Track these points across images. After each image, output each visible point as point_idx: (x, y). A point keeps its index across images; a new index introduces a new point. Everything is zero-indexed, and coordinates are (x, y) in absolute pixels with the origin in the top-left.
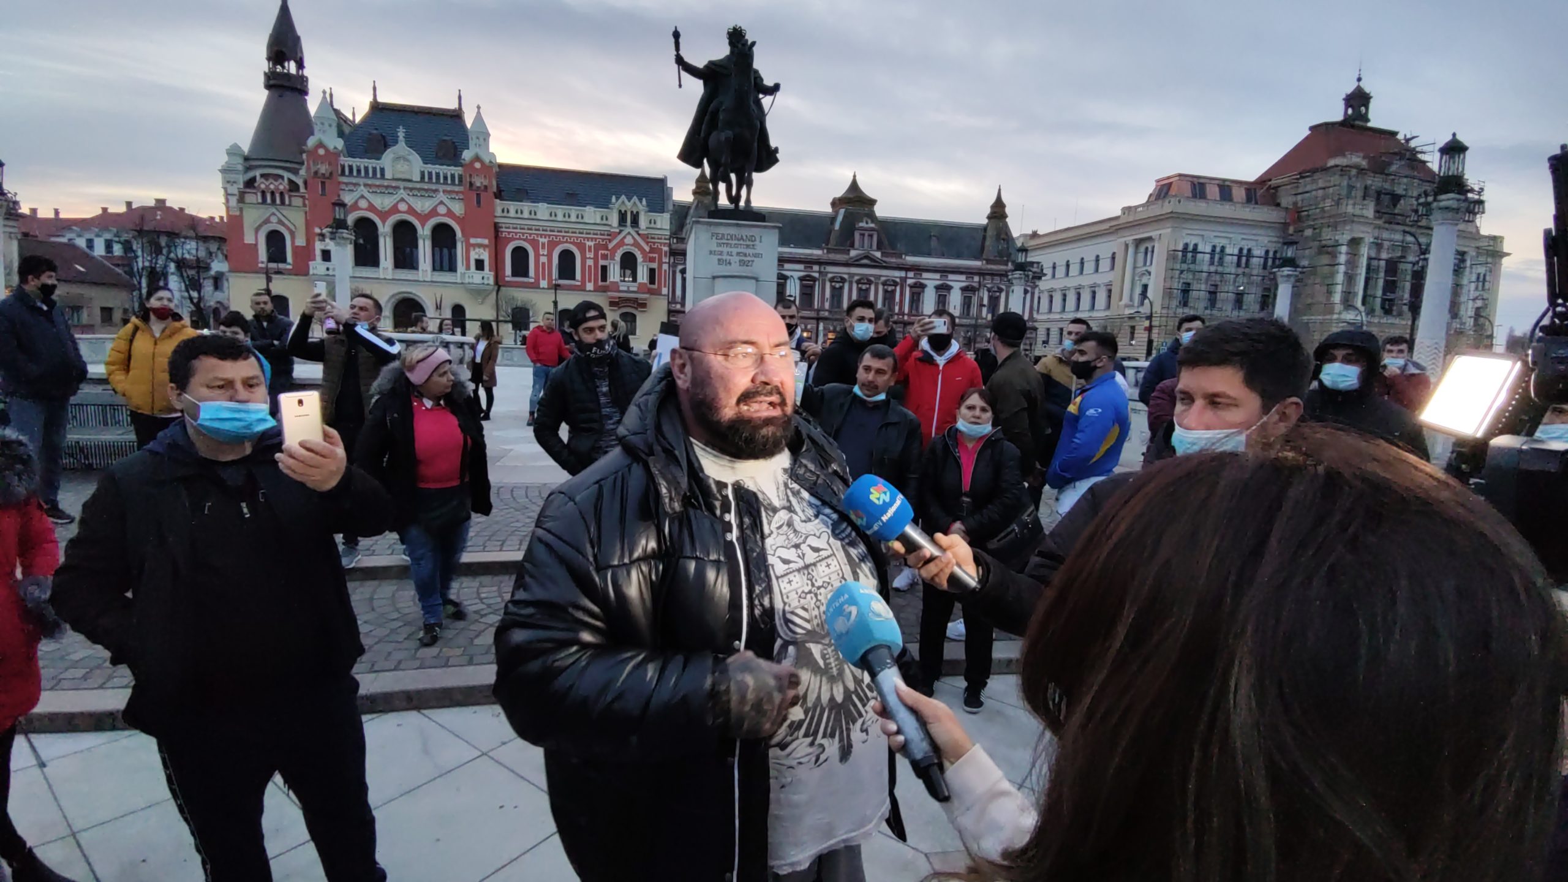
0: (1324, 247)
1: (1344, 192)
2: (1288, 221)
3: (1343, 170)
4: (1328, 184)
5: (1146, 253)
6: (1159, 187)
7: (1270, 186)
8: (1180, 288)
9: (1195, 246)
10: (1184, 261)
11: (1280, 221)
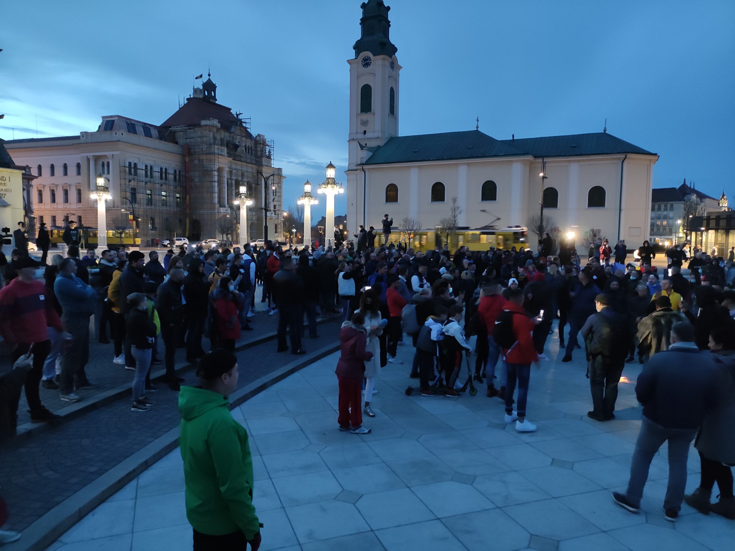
0: (205, 171)
1: (212, 141)
2: (184, 153)
3: (211, 128)
4: (203, 135)
5: (103, 166)
6: (105, 122)
7: (171, 131)
8: (130, 191)
9: (135, 164)
10: (130, 173)
11: (180, 153)
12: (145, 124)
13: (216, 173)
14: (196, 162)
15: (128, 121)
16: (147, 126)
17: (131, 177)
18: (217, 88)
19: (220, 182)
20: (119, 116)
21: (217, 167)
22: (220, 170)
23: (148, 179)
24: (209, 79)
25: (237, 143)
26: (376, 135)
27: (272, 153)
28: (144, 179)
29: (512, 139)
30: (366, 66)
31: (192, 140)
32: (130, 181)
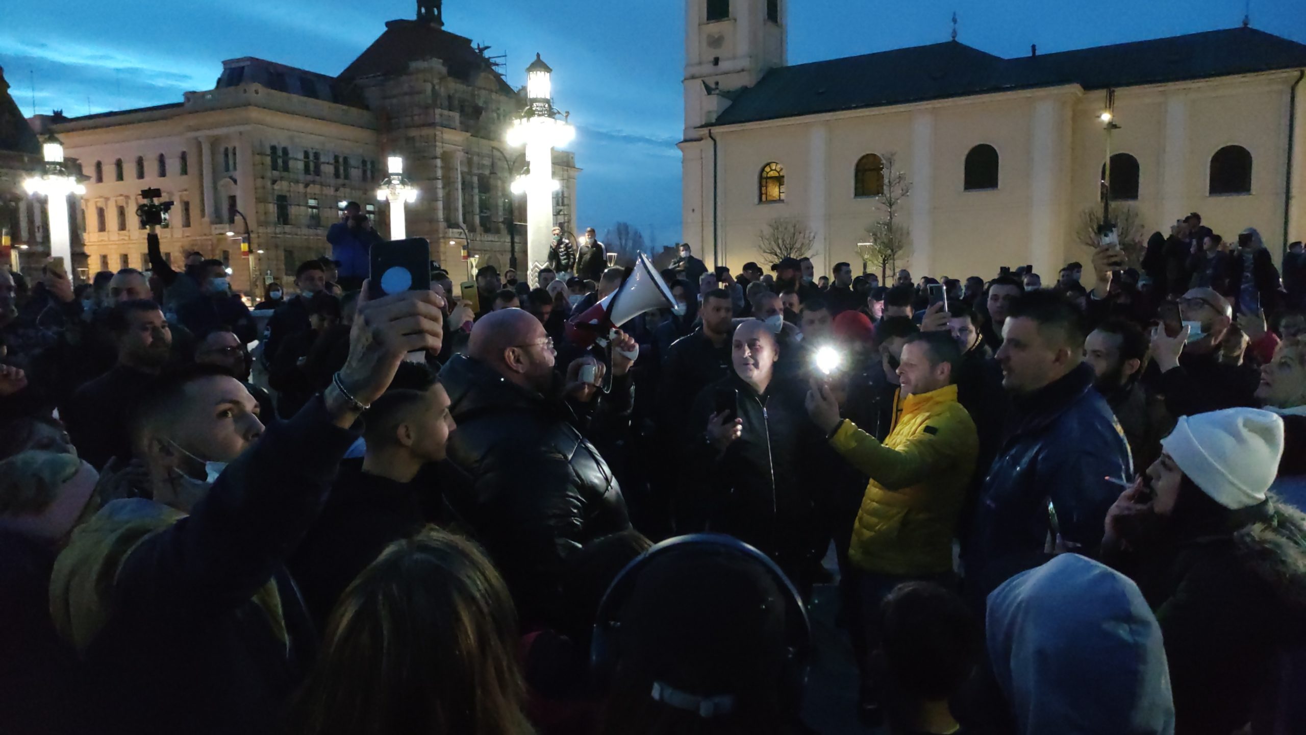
0: (419, 159)
1: (430, 101)
3: (427, 76)
4: (413, 90)
5: (226, 155)
6: (228, 71)
7: (356, 85)
8: (276, 202)
9: (285, 151)
10: (274, 167)
13: (439, 162)
14: (402, 142)
15: (271, 68)
17: (277, 174)
19: (448, 179)
20: (250, 59)
21: (439, 151)
22: (447, 156)
23: (310, 178)
25: (481, 104)
28: (302, 177)
31: (395, 101)
32: (274, 182)
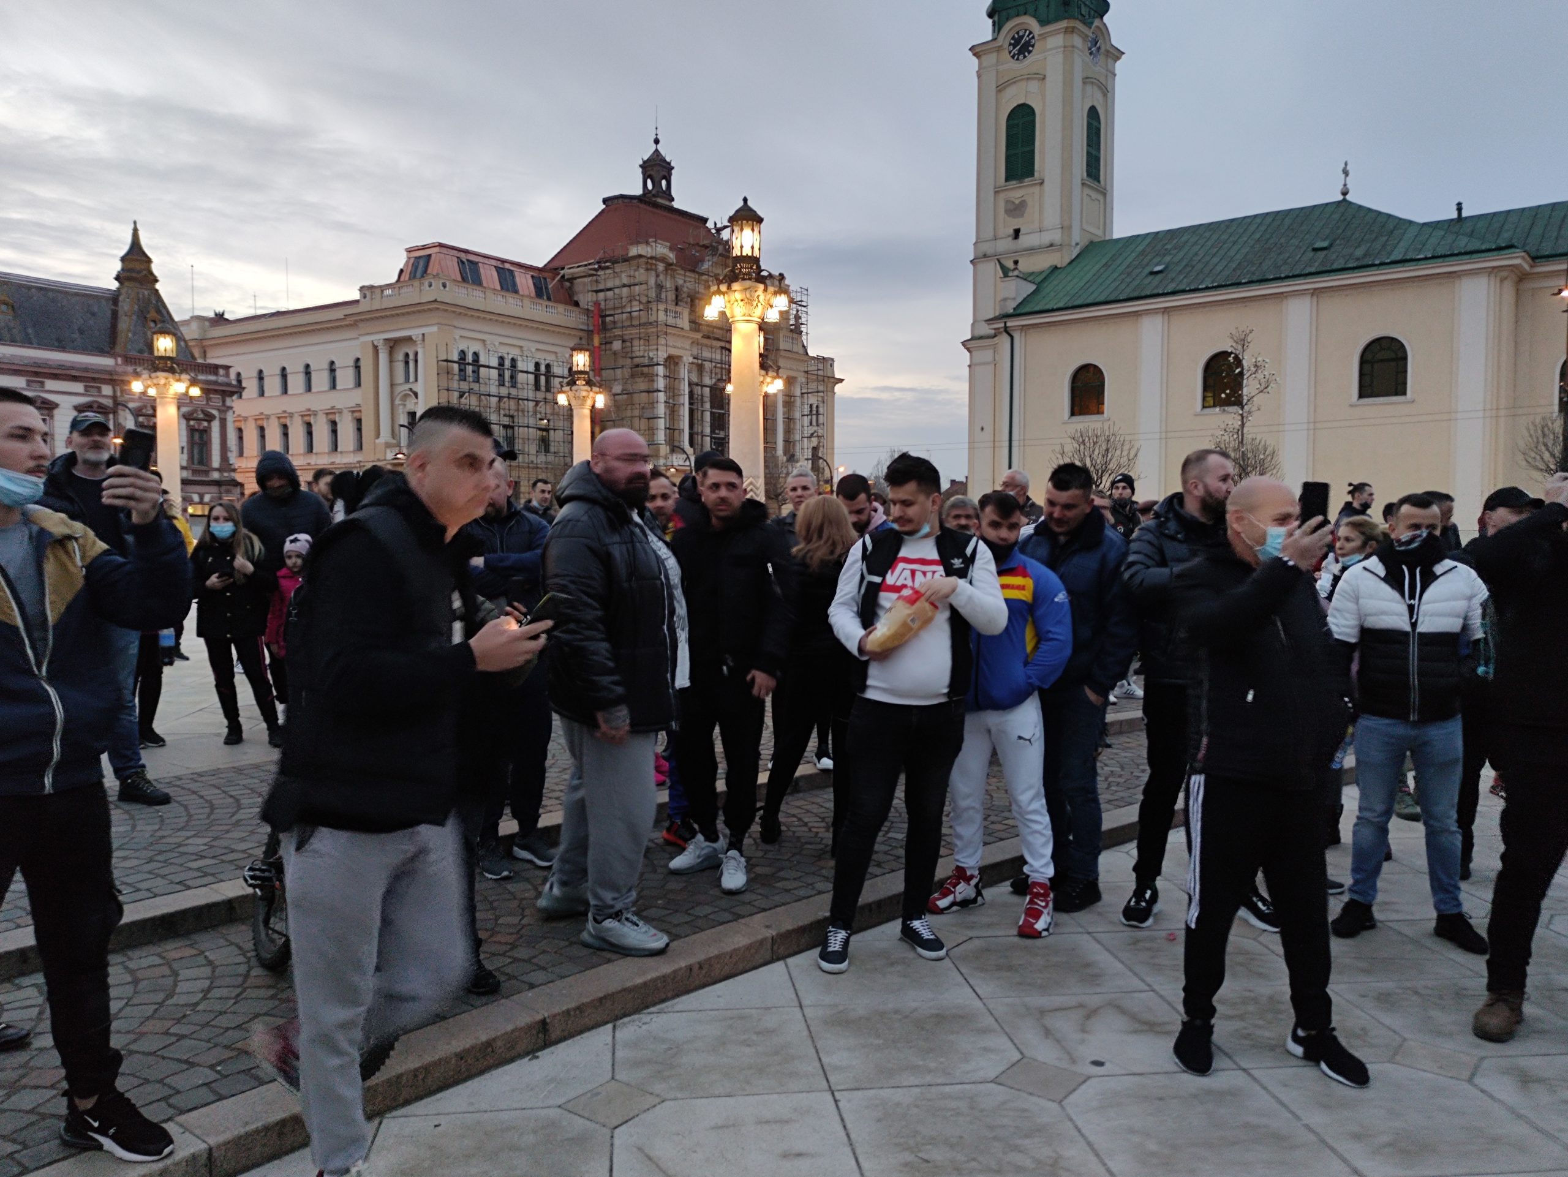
0: (637, 366)
1: (653, 294)
2: (591, 328)
3: (650, 262)
4: (632, 281)
5: (407, 363)
6: (412, 261)
7: (563, 276)
9: (476, 356)
10: (463, 377)
11: (582, 327)
12: (504, 261)
13: (661, 370)
14: (617, 345)
15: (463, 256)
16: (507, 266)
17: (464, 386)
18: (673, 171)
19: (672, 391)
20: (441, 245)
21: (662, 355)
22: (672, 361)
23: (504, 391)
24: (657, 150)
26: (1046, 238)
27: (803, 320)
28: (495, 390)
29: (1455, 215)
30: (1021, 57)
31: (610, 295)
32: (461, 395)
